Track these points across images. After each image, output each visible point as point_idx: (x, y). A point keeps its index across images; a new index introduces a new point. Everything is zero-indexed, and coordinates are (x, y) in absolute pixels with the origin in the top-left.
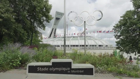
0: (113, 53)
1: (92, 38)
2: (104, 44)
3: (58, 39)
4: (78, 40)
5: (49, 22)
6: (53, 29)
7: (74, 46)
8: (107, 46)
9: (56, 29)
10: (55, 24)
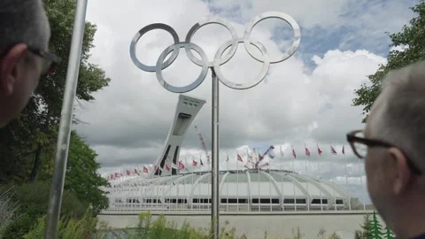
0: (363, 230)
1: (289, 176)
2: (329, 194)
3: (182, 178)
4: (246, 181)
5: (87, 98)
6: (169, 147)
7: (233, 201)
8: (339, 202)
9: (177, 147)
10: (175, 133)
